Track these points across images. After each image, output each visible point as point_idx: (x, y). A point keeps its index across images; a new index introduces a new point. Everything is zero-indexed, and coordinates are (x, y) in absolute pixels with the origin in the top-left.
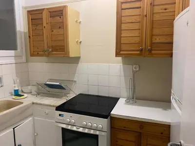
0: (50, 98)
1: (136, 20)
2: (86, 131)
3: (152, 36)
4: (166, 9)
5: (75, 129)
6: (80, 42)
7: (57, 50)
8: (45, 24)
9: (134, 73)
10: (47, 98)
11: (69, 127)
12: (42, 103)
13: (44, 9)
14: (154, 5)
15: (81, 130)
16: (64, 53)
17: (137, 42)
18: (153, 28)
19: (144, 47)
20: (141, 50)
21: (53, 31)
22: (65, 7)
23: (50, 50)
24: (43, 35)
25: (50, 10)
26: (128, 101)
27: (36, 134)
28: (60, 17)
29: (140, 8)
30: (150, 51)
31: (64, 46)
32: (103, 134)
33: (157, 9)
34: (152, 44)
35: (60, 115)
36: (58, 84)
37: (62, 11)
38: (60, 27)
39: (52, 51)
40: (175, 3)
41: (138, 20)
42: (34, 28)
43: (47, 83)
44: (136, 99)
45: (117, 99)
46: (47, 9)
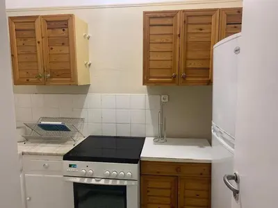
0: (48, 145)
1: (167, 40)
2: (110, 183)
3: (186, 59)
4: (201, 30)
5: (93, 181)
6: (90, 65)
7: (58, 76)
8: (39, 38)
9: (162, 105)
10: (42, 145)
11: (86, 181)
12: (39, 151)
13: (37, 17)
14: (188, 24)
15: (102, 182)
16: (69, 79)
17: (169, 67)
18: (187, 51)
19: (177, 73)
20: (175, 77)
21: (52, 49)
22: (71, 16)
23: (49, 75)
24: (36, 54)
25: (48, 19)
26: (157, 140)
27: (28, 198)
28: (64, 30)
29: (172, 25)
30: (184, 78)
31: (70, 70)
32: (133, 183)
33: (191, 29)
34: (186, 69)
35: (70, 166)
36: (60, 123)
37: (67, 21)
38: (63, 44)
39: (51, 77)
40: (211, 23)
41: (170, 40)
42: (21, 43)
43: (43, 123)
44: (167, 137)
45: (143, 139)
46: (42, 17)
